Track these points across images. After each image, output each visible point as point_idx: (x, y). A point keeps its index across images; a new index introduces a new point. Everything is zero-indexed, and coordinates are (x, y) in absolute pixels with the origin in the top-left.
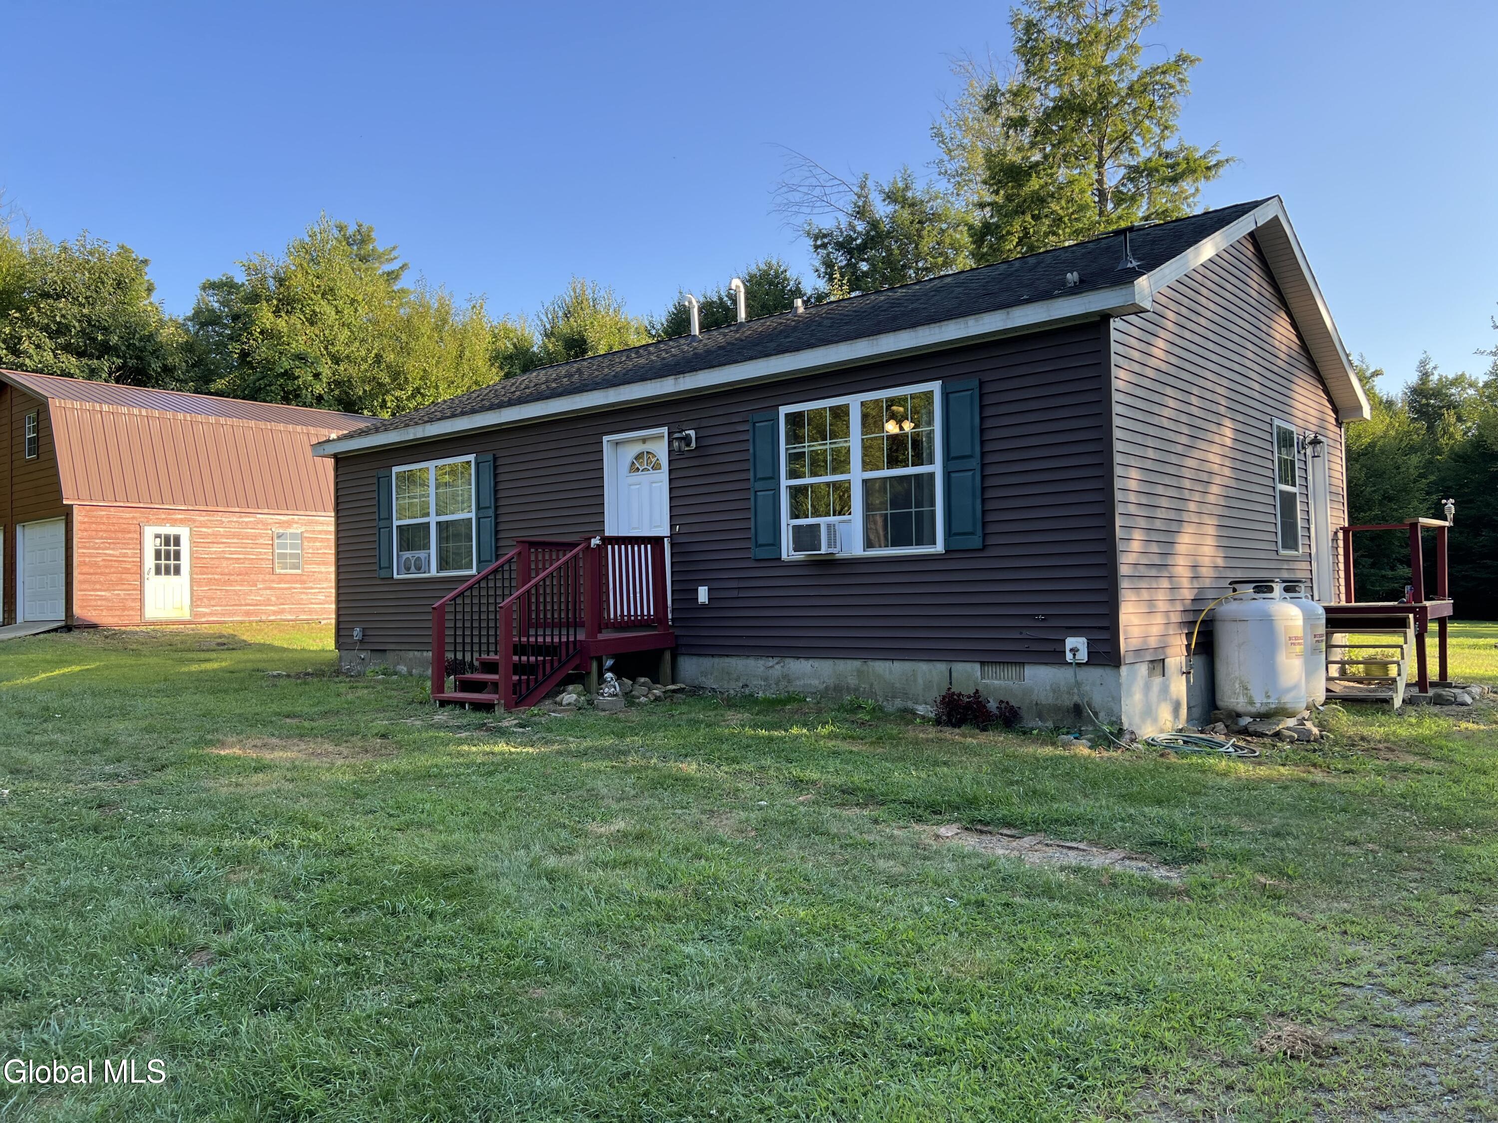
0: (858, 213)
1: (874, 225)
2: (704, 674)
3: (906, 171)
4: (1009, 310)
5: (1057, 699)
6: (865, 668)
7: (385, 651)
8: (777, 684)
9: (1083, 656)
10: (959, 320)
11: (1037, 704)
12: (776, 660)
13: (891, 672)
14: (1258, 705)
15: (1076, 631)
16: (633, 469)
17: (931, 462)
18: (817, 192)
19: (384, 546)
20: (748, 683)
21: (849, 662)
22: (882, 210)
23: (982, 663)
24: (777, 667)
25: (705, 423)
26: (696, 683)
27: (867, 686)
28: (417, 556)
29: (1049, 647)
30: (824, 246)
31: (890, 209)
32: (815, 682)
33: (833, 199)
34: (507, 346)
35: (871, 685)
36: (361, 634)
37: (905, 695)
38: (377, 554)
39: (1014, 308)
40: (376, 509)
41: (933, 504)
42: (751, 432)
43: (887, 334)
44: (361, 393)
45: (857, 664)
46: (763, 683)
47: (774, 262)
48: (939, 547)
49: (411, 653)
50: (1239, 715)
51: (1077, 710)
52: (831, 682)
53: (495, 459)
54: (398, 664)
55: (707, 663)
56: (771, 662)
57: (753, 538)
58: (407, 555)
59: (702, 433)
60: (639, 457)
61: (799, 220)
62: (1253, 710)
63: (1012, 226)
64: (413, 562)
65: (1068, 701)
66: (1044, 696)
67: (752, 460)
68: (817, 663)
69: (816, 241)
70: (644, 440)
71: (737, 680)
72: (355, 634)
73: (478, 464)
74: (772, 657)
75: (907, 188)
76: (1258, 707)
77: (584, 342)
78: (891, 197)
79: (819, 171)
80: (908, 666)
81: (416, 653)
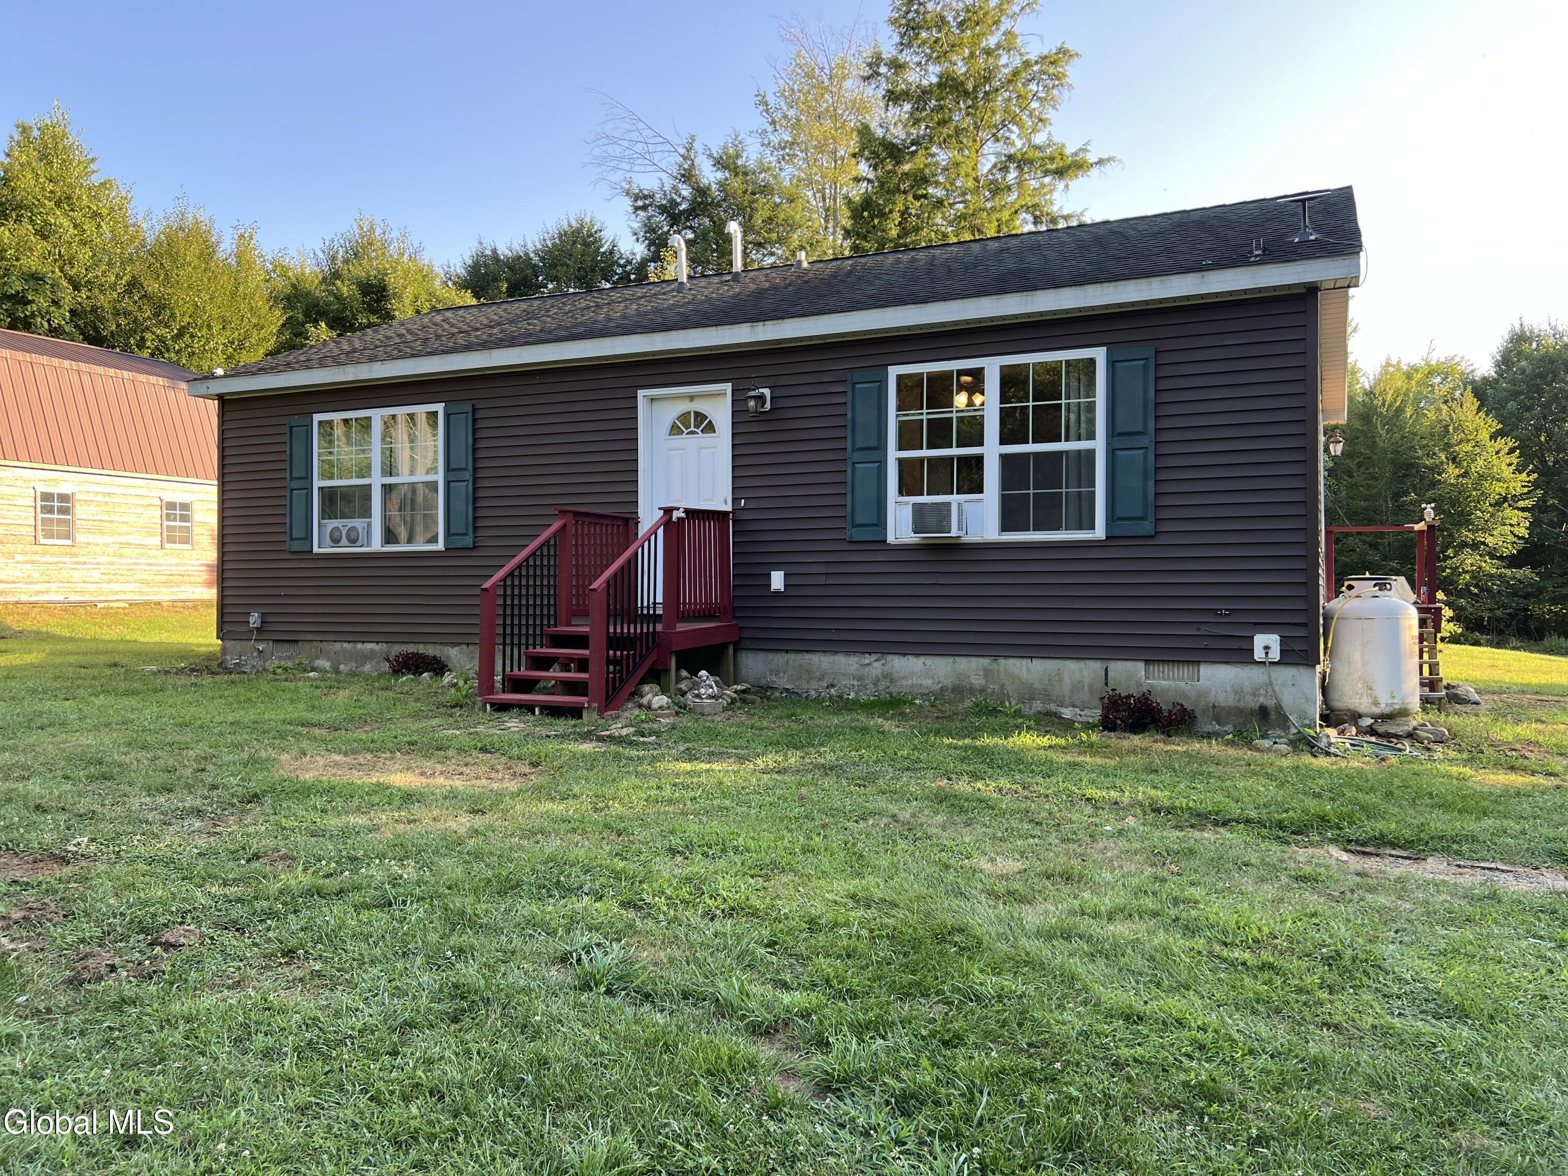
0: (683, 176)
1: (702, 192)
2: (775, 672)
3: (736, 137)
4: (1205, 273)
5: (1239, 701)
6: (994, 666)
7: (297, 641)
8: (875, 684)
9: (1275, 655)
10: (1139, 281)
11: (1214, 706)
12: (874, 657)
13: (1028, 671)
14: (1383, 706)
15: (1266, 627)
16: (675, 430)
17: (1091, 436)
18: (639, 148)
19: (298, 512)
20: (835, 682)
21: (973, 659)
22: (710, 176)
23: (1147, 662)
24: (875, 664)
25: (783, 381)
26: (764, 682)
27: (997, 687)
28: (350, 525)
29: (1235, 645)
30: (644, 208)
31: (720, 175)
32: (928, 682)
33: (657, 158)
34: (281, 285)
35: (1003, 686)
36: (259, 621)
37: (1047, 697)
38: (288, 521)
39: (1210, 272)
40: (286, 466)
41: (1092, 484)
42: (850, 394)
43: (1046, 291)
44: (114, 327)
45: (985, 661)
46: (856, 683)
47: (588, 220)
48: (1099, 532)
49: (338, 645)
50: (1360, 716)
51: (1263, 712)
52: (949, 682)
53: (474, 410)
54: (317, 658)
55: (779, 659)
56: (867, 659)
57: (849, 516)
58: (332, 524)
59: (779, 393)
60: (684, 417)
61: (618, 176)
62: (1377, 711)
63: (894, 203)
64: (344, 533)
65: (1252, 703)
66: (1225, 699)
67: (849, 427)
68: (930, 661)
69: (636, 201)
70: (692, 398)
71: (820, 680)
72: (252, 620)
73: (447, 416)
74: (870, 653)
75: (738, 156)
76: (1383, 708)
77: (384, 289)
78: (720, 163)
79: (641, 126)
80: (1050, 666)
81: (345, 645)
